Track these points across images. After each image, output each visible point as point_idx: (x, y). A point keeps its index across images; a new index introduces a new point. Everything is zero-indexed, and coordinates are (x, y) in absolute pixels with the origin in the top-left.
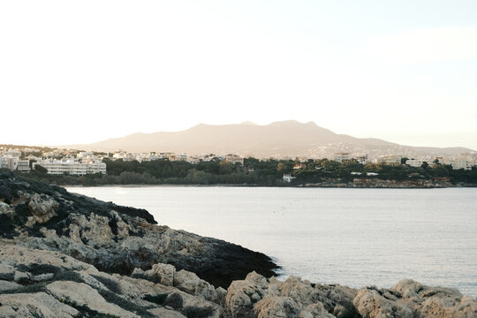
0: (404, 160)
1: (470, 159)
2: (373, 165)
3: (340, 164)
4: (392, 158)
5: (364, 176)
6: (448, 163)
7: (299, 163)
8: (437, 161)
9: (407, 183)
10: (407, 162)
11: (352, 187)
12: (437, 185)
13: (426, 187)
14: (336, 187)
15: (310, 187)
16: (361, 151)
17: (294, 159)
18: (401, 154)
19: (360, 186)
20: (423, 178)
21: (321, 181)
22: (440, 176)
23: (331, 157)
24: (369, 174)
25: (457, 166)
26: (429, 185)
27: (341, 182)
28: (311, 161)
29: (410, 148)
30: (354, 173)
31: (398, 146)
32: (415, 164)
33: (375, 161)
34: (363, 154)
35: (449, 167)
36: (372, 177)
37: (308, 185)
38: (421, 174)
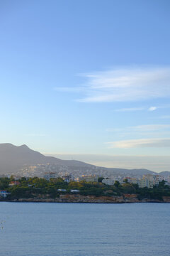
0: (100, 180)
1: (152, 179)
2: (76, 183)
3: (48, 182)
4: (90, 178)
5: (69, 193)
6: (135, 182)
7: (14, 180)
8: (126, 181)
9: (102, 198)
10: (103, 181)
11: (59, 202)
12: (127, 201)
13: (118, 203)
14: (45, 202)
15: (23, 201)
16: (65, 171)
17: (9, 177)
18: (97, 174)
19: (65, 201)
20: (116, 195)
21: (33, 197)
22: (129, 193)
23: (40, 176)
24: (72, 191)
25: (142, 185)
26: (120, 201)
27: (49, 197)
28: (24, 179)
29: (104, 169)
30: (60, 190)
31: (95, 167)
32: (109, 183)
33: (77, 179)
34: (67, 174)
35: (136, 186)
36: (74, 193)
37: (21, 199)
38: (114, 191)
